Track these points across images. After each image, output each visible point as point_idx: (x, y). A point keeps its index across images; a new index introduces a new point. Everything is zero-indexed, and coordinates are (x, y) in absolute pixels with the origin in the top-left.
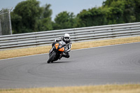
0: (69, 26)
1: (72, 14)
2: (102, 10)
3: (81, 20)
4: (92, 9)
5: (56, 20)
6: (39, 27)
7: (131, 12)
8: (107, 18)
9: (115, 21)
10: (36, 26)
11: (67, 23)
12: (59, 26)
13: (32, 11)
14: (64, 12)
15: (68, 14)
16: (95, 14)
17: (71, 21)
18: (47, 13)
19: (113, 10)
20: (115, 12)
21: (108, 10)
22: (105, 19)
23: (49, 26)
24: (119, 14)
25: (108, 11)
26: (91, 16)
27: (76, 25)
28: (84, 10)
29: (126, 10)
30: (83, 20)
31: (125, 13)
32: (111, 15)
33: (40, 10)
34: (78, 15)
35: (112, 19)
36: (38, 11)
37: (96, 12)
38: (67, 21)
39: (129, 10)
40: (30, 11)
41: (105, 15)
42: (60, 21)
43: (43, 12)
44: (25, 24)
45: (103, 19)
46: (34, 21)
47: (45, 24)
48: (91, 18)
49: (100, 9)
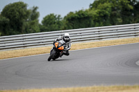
0: (57, 28)
1: (59, 16)
2: (89, 13)
3: (67, 22)
4: (79, 12)
5: (43, 22)
6: (26, 29)
7: (118, 14)
8: (94, 21)
9: (102, 23)
10: (24, 28)
11: (54, 25)
12: (46, 28)
13: (20, 13)
14: (51, 15)
15: (55, 17)
16: (82, 16)
17: (58, 23)
18: (35, 15)
19: (100, 13)
20: (102, 15)
21: (95, 12)
22: (92, 22)
23: (36, 28)
24: (105, 16)
25: (95, 14)
26: (78, 18)
27: (63, 27)
28: (71, 13)
29: (113, 12)
30: (70, 22)
31: (112, 15)
32: (98, 17)
33: (28, 13)
34: (65, 17)
35: (98, 21)
36: (25, 13)
37: (83, 14)
38: (55, 23)
39: (115, 12)
40: (17, 13)
41: (91, 17)
42: (47, 23)
43: (31, 14)
44: (12, 26)
45: (90, 21)
46: (22, 23)
47: (32, 27)
48: (78, 21)
49: (86, 11)
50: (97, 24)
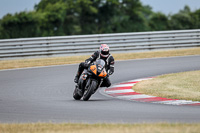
50: (45, 32)
